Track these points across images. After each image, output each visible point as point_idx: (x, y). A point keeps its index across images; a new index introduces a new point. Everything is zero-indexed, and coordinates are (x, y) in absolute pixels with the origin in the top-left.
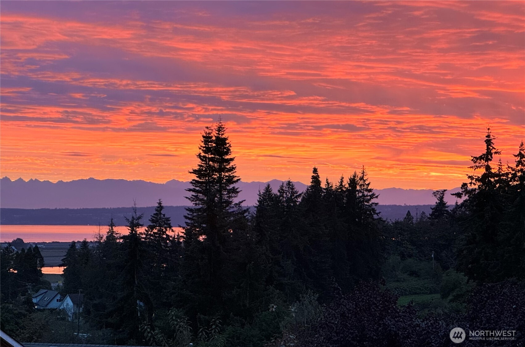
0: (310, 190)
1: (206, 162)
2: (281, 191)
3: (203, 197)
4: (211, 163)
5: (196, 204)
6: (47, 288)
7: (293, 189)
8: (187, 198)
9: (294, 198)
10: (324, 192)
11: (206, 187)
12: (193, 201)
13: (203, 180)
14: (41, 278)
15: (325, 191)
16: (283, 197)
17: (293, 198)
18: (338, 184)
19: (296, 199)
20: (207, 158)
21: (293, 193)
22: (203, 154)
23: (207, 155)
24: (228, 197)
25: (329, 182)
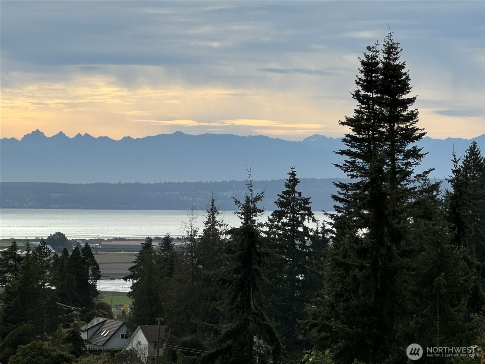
1: (369, 105)
3: (364, 164)
4: (376, 107)
5: (352, 176)
6: (105, 316)
8: (337, 165)
11: (369, 147)
12: (346, 170)
13: (363, 136)
20: (370, 98)
22: (362, 92)
23: (369, 94)
24: (404, 164)
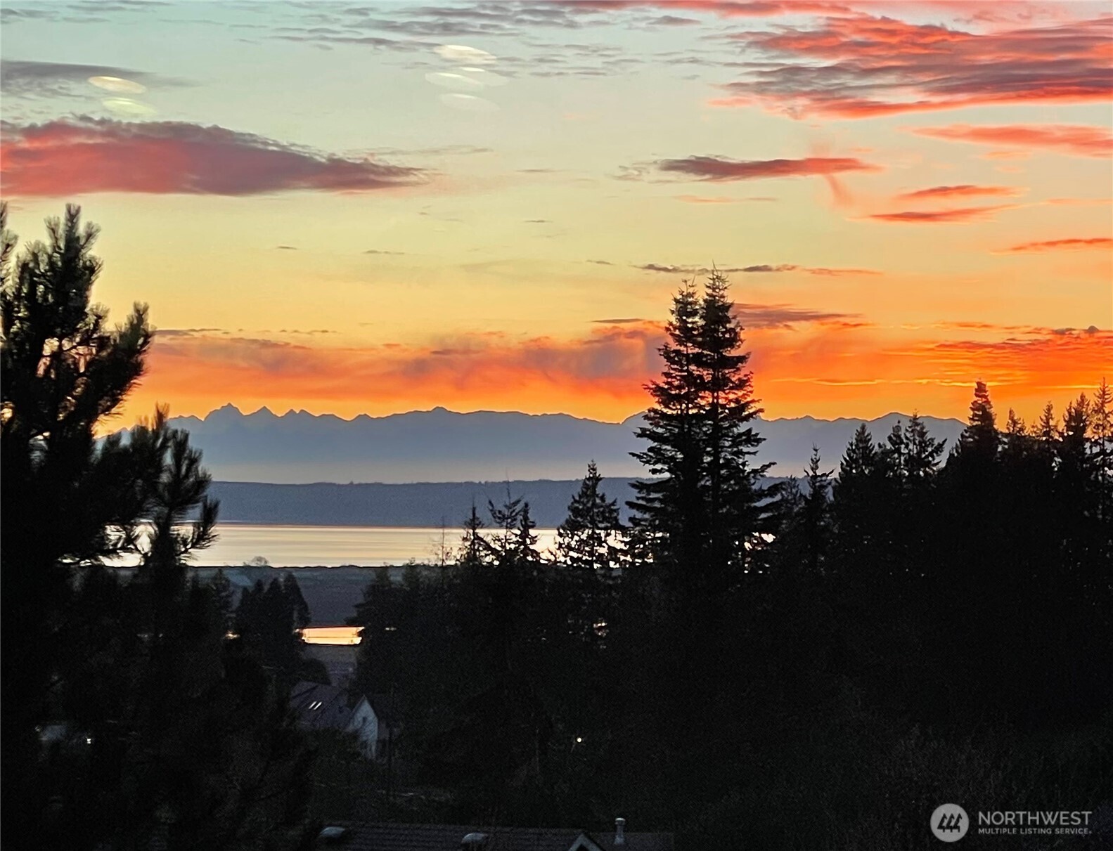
0: (970, 437)
1: (682, 366)
2: (894, 438)
3: (673, 453)
4: (693, 367)
5: (654, 471)
7: (922, 434)
8: (634, 455)
9: (927, 457)
10: (1005, 443)
11: (681, 428)
12: (648, 462)
13: (675, 412)
14: (302, 653)
15: (1006, 440)
16: (900, 454)
17: (923, 456)
18: (1039, 424)
19: (930, 459)
20: (684, 355)
21: (923, 445)
22: (674, 346)
23: (682, 348)
24: (733, 453)
25: (1015, 418)
